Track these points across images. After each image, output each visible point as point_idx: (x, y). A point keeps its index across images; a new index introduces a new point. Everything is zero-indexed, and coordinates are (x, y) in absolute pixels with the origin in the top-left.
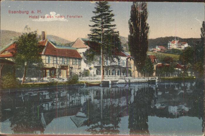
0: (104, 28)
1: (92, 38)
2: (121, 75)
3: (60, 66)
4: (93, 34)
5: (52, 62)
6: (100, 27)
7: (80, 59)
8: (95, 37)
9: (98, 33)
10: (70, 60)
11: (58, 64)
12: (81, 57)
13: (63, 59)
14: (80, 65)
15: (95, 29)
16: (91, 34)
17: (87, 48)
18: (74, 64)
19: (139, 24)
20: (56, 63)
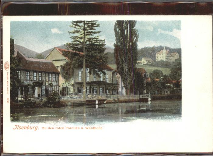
0: (86, 35)
1: (72, 48)
2: (106, 92)
3: (34, 82)
4: (74, 43)
5: (24, 77)
6: (81, 33)
7: (58, 74)
8: (76, 46)
9: (79, 41)
10: (45, 75)
11: (31, 80)
12: (58, 71)
13: (38, 73)
14: (57, 81)
15: (76, 37)
16: (71, 43)
17: (65, 60)
18: (50, 80)
19: (127, 31)
20: (29, 79)
